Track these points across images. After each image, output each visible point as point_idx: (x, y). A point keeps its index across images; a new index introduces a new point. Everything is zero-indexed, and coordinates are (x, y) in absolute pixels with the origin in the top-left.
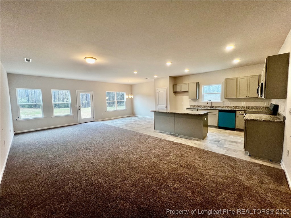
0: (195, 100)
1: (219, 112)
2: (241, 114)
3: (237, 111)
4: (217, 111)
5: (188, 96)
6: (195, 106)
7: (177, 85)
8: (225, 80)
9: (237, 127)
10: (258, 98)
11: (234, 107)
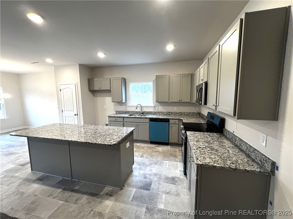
0: (120, 103)
1: (150, 121)
2: (175, 123)
3: (170, 120)
4: (148, 121)
5: (111, 98)
6: (122, 112)
7: (94, 80)
8: (156, 77)
9: (171, 141)
10: (191, 102)
11: (166, 113)
